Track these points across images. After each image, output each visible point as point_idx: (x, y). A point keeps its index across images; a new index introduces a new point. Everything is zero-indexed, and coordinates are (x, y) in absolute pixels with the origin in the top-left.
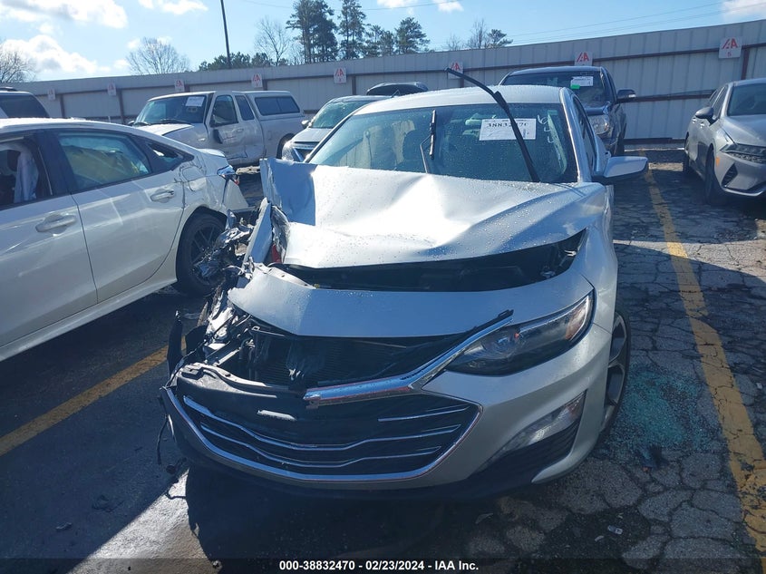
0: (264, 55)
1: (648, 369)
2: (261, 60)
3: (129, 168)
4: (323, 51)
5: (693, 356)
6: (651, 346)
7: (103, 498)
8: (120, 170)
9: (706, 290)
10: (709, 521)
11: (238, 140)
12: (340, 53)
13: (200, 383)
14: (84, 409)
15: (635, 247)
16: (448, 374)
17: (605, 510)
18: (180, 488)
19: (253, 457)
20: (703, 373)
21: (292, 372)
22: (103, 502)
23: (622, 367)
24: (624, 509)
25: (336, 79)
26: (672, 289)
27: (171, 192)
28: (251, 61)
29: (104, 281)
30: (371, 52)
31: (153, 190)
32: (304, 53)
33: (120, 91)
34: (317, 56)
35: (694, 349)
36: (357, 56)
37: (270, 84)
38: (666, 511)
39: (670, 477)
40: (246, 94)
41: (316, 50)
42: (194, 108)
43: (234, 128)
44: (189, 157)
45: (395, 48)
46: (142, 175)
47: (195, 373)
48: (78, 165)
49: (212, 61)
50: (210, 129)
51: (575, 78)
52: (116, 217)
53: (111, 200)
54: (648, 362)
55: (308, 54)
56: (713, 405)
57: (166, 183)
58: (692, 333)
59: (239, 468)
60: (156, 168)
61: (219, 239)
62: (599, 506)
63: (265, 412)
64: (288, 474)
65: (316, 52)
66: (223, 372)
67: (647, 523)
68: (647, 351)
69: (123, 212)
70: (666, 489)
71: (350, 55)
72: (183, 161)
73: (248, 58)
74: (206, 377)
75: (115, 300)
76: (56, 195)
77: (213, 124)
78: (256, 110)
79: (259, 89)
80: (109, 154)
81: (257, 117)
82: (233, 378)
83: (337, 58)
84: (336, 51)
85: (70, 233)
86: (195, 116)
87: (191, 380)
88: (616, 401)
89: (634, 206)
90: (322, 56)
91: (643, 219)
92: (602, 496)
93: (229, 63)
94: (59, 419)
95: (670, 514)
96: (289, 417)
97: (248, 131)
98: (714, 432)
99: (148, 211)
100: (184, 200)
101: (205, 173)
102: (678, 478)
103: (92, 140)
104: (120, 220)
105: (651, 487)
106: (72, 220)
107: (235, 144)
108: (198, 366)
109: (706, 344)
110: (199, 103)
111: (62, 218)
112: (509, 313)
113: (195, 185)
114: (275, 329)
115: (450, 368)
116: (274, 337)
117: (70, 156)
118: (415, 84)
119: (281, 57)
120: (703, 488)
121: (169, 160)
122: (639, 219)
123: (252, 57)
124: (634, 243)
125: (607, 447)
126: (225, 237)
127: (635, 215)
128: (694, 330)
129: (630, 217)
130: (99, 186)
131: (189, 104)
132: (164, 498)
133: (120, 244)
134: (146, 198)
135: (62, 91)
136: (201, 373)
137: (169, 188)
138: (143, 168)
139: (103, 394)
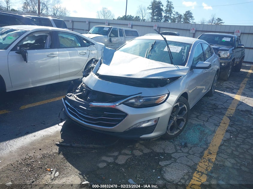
0: (139, 17)
1: (201, 125)
2: (137, 19)
3: (76, 44)
4: (158, 18)
5: (217, 125)
6: (207, 120)
7: (44, 121)
8: (73, 45)
9: (237, 110)
10: (188, 161)
11: (117, 42)
12: (163, 19)
13: (70, 98)
14: (48, 103)
15: (224, 94)
16: (122, 105)
17: (162, 153)
18: (62, 124)
19: (77, 117)
20: (217, 130)
21: (88, 98)
22: (44, 122)
23: (185, 120)
24: (167, 154)
25: (154, 28)
26: (226, 107)
27: (85, 53)
28: (134, 18)
29: (62, 73)
30: (174, 20)
31: (81, 51)
32: (151, 18)
33: (89, 23)
34: (156, 19)
35: (219, 124)
36: (168, 21)
37: (134, 27)
38: (178, 156)
39: (186, 150)
40: (122, 29)
41: (155, 17)
42: (106, 31)
43: (117, 38)
44: (93, 44)
45: (182, 20)
46: (79, 47)
47: (69, 95)
48: (62, 41)
49: (122, 17)
50: (109, 38)
51: (224, 38)
52: (68, 56)
53: (68, 52)
54: (202, 124)
55: (152, 18)
56: (213, 138)
57: (85, 50)
58: (222, 120)
59: (73, 119)
60: (83, 45)
61: (89, 66)
62: (162, 151)
63: (81, 106)
64: (83, 122)
65: (155, 18)
66: (76, 96)
67: (171, 157)
68: (204, 121)
69: (71, 56)
70: (183, 152)
71: (166, 20)
72: (91, 45)
73: (133, 17)
74: (72, 97)
75: (64, 78)
76: (54, 48)
77: (110, 36)
78: (124, 34)
79: (129, 28)
80: (71, 40)
81: (124, 36)
82: (78, 98)
83: (162, 21)
84: (162, 19)
85: (55, 59)
86: (105, 33)
87: (68, 97)
88: (181, 128)
89: (234, 83)
90: (157, 19)
91: (234, 87)
92: (164, 150)
93: (126, 18)
94: (41, 104)
95: (179, 157)
96: (85, 108)
97: (121, 40)
98: (207, 144)
99: (78, 57)
100: (89, 56)
101: (97, 49)
102: (188, 151)
103: (67, 35)
104: (69, 58)
105: (179, 151)
106: (57, 55)
107: (116, 43)
108: (71, 94)
109: (224, 123)
110: (107, 29)
111: (53, 54)
112: (141, 93)
113: (93, 52)
114: (88, 88)
115: (123, 103)
116: (88, 90)
117: (60, 38)
118: (176, 33)
119: (144, 18)
120: (193, 154)
121: (87, 44)
122: (233, 86)
123: (134, 17)
124: (225, 93)
125: (174, 140)
126: (90, 66)
127: (232, 85)
128: (223, 119)
129: (230, 86)
130: (66, 48)
131: (104, 29)
132: (57, 125)
133: (68, 64)
134: (78, 53)
135: (74, 20)
136: (71, 96)
137: (85, 51)
138: (80, 45)
139: (54, 101)
